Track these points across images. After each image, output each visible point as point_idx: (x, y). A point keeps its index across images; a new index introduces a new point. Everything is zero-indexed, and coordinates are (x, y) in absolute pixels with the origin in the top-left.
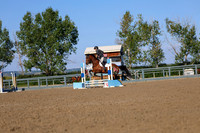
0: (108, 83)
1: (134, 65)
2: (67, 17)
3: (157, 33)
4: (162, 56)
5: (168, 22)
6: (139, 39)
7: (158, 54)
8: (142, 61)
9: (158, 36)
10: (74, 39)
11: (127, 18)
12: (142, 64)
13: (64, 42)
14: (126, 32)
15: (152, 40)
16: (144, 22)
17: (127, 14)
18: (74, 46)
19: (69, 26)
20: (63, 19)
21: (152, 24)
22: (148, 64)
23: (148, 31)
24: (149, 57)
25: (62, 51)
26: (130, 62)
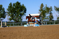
0: (35, 25)
1: (44, 20)
2: (23, 4)
3: (51, 10)
4: (53, 18)
5: (55, 7)
6: (46, 12)
7: (52, 17)
8: (46, 19)
9: (52, 11)
10: (25, 12)
11: (42, 5)
12: (46, 20)
13: (22, 12)
14: (42, 10)
15: (50, 12)
16: (47, 7)
17: (42, 4)
18: (25, 14)
19: (23, 7)
20: (22, 5)
21: (50, 8)
22: (48, 20)
23: (49, 10)
24: (49, 18)
25: (21, 15)
26: (43, 19)
